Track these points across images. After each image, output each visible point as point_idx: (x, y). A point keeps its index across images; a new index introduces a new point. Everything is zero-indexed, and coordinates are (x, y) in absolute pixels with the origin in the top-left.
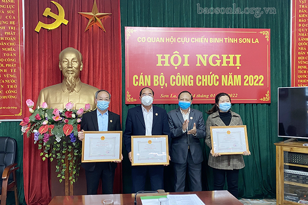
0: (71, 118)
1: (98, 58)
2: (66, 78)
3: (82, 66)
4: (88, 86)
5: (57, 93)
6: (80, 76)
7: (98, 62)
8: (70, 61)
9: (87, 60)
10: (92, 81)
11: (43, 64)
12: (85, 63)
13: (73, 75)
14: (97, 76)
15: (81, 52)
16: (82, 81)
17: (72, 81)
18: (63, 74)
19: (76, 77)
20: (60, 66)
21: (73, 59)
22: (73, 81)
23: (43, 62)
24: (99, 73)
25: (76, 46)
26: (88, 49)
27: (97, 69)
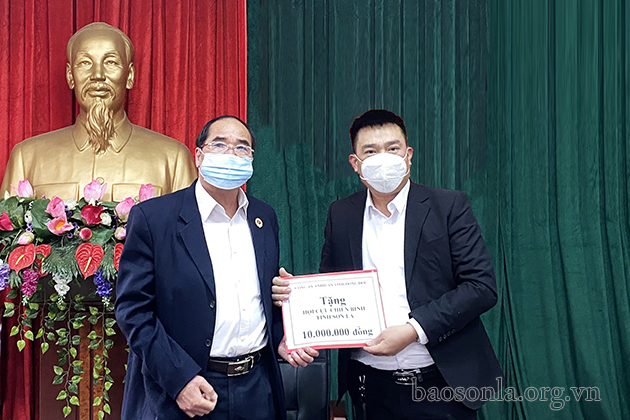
0: (97, 226)
1: (178, 51)
2: (86, 111)
3: (131, 76)
4: (149, 134)
5: (61, 155)
6: (126, 104)
7: (178, 65)
8: (99, 62)
9: (147, 60)
10: (159, 120)
11: (21, 72)
12: (141, 65)
13: (106, 100)
14: (175, 104)
15: (129, 36)
16: (132, 119)
17: (101, 118)
18: (79, 99)
19: (114, 108)
20: (69, 76)
21: (106, 56)
22: (106, 118)
23: (20, 66)
24: (180, 96)
25: (115, 19)
26: (149, 28)
27: (176, 84)
